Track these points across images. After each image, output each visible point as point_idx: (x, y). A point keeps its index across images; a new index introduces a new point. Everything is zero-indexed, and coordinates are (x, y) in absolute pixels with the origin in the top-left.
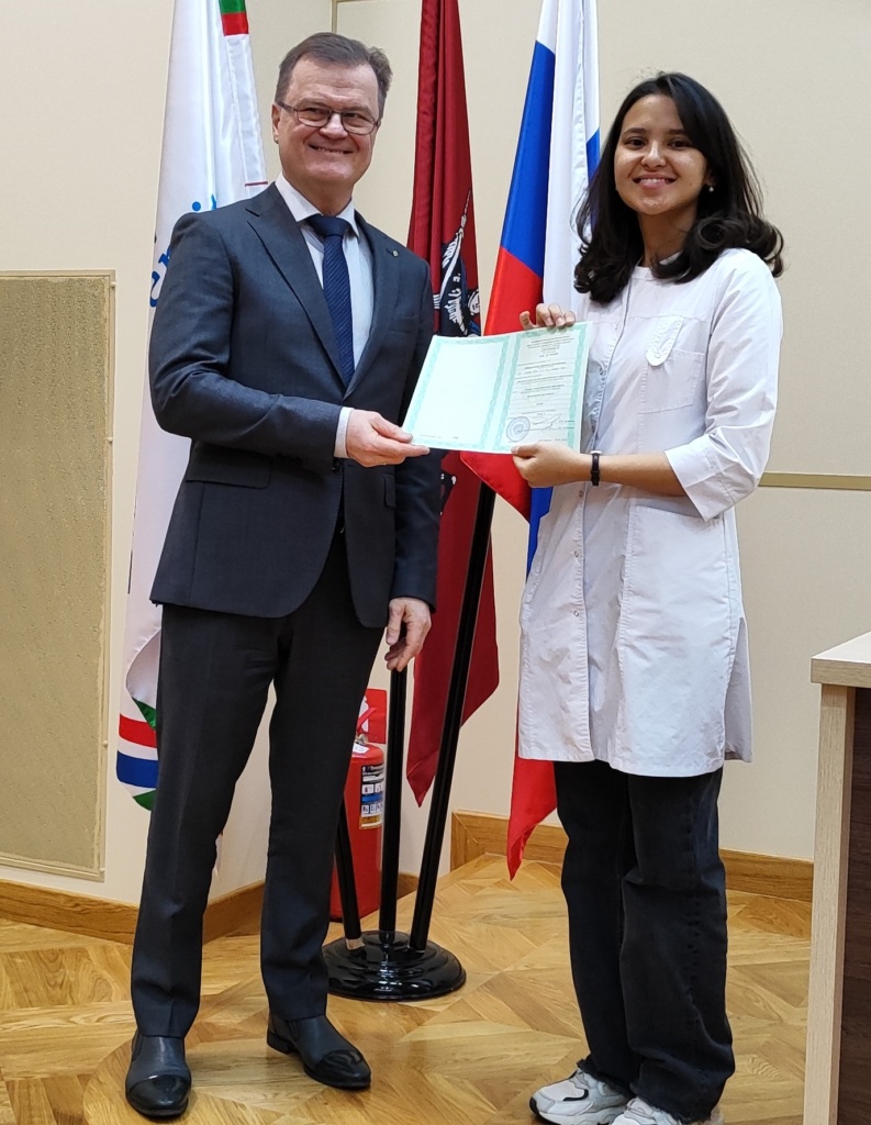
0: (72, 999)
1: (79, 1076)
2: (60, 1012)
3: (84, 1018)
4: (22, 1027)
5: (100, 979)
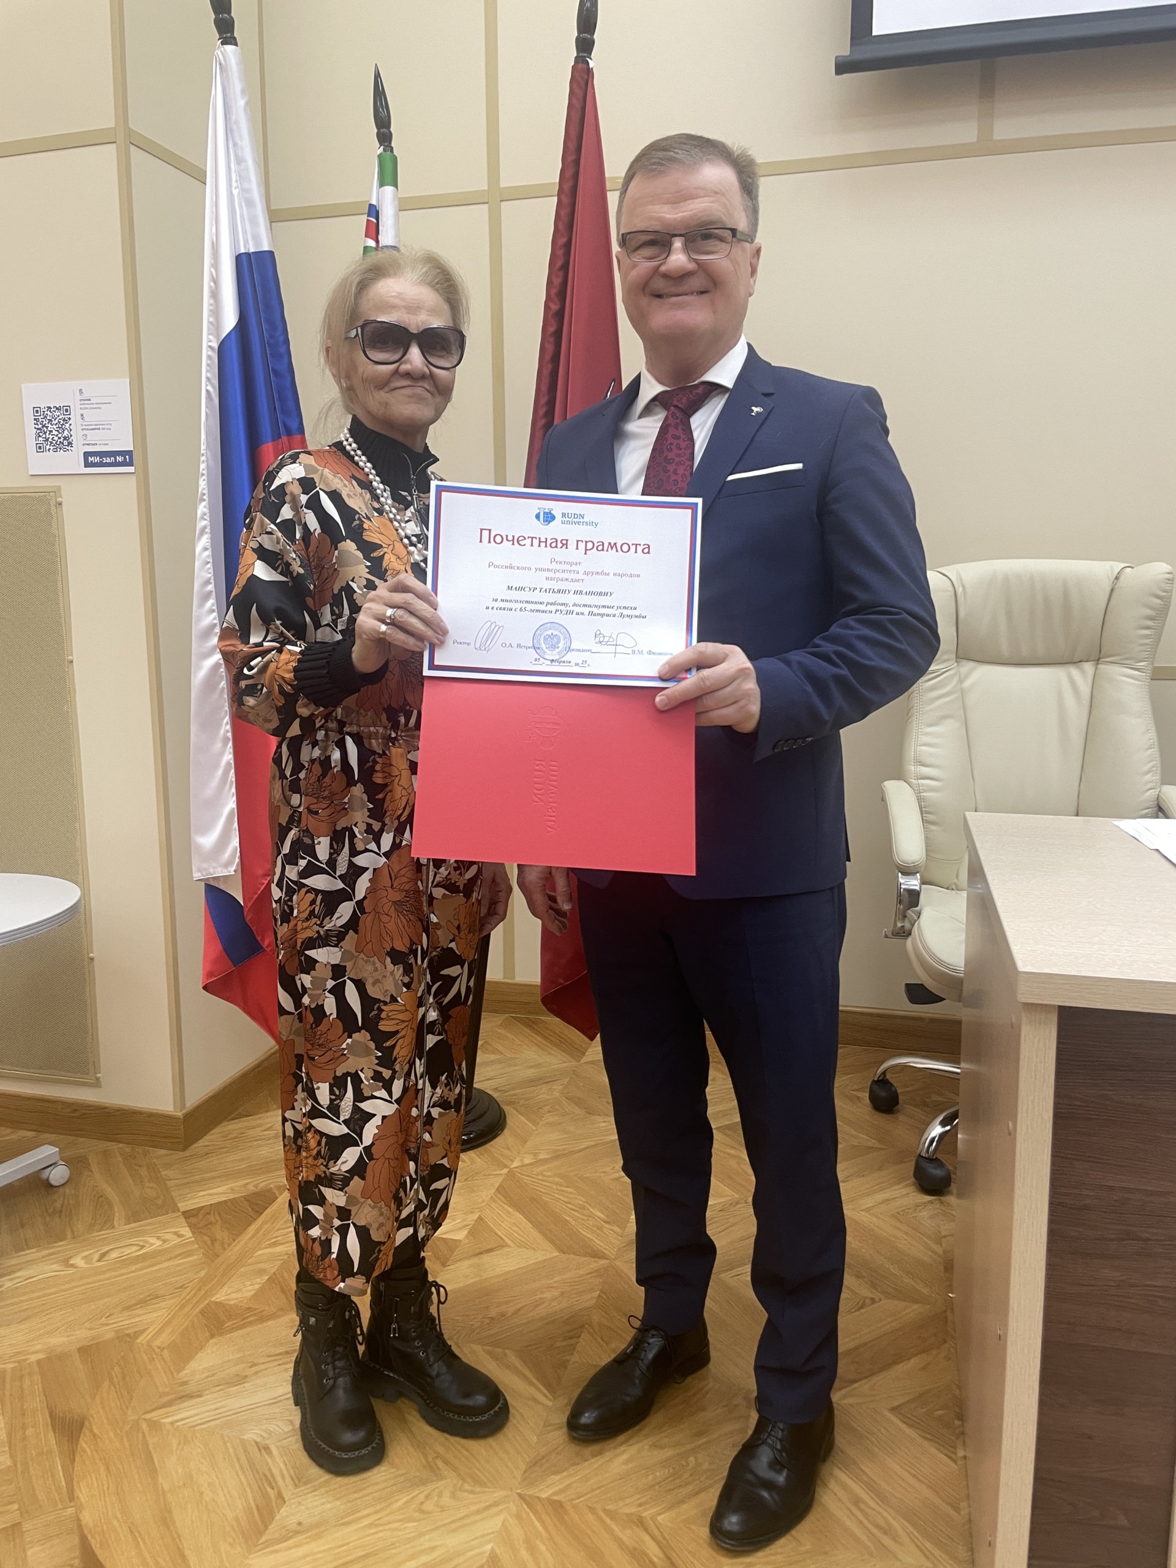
0: (73, 1232)
1: (79, 1350)
2: (59, 1252)
3: (85, 1257)
4: (15, 1282)
5: (102, 1197)
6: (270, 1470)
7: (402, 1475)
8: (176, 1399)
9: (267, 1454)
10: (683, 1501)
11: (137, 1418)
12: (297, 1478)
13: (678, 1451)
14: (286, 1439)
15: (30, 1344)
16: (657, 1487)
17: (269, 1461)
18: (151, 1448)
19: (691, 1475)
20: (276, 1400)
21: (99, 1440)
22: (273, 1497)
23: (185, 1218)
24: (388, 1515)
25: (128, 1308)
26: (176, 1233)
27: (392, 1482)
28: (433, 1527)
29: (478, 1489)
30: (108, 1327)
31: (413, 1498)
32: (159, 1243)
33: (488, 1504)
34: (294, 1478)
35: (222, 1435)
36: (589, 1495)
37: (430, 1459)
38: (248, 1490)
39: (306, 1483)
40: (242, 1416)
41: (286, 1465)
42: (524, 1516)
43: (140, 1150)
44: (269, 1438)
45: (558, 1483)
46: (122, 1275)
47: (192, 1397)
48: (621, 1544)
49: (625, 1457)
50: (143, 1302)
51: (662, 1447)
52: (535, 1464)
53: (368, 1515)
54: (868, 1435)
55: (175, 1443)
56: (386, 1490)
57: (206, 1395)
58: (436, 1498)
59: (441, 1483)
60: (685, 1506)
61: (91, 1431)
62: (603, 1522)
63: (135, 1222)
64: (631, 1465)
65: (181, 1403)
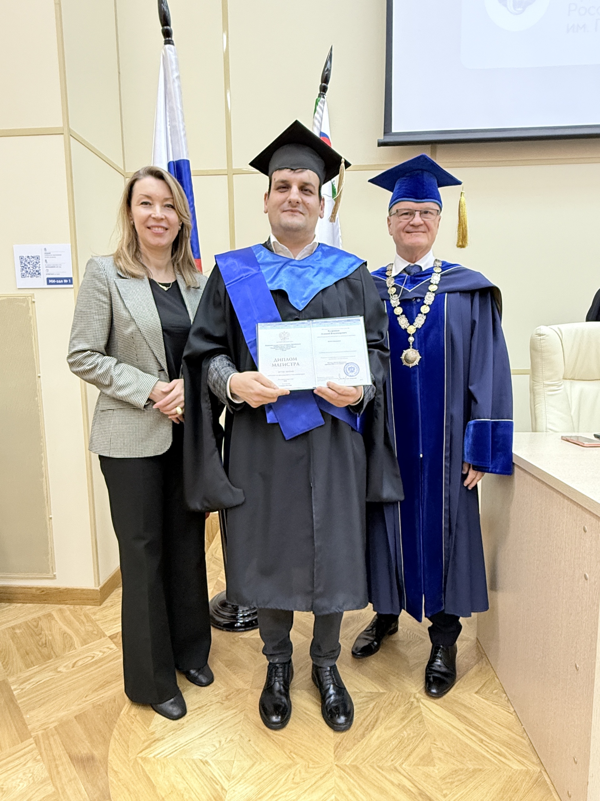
0: (55, 653)
2: (51, 665)
3: (65, 667)
4: (32, 684)
5: (65, 633)
6: (212, 774)
7: (277, 765)
8: (152, 743)
9: (209, 765)
10: (409, 755)
11: (134, 757)
12: (229, 777)
13: (397, 730)
14: (214, 755)
15: (48, 718)
16: (396, 749)
17: (210, 769)
18: (148, 773)
19: (408, 740)
20: (203, 734)
21: (119, 774)
22: (220, 791)
23: (111, 639)
24: (280, 788)
25: (96, 690)
26: (108, 648)
27: (275, 770)
28: (303, 791)
29: (316, 766)
30: (87, 703)
31: (288, 776)
32: (101, 654)
33: (324, 773)
34: (227, 777)
35: (182, 759)
36: (368, 759)
37: (288, 754)
38: (205, 787)
39: (233, 778)
40: (189, 746)
41: (220, 770)
42: (344, 777)
43: (78, 607)
44: (206, 756)
45: (351, 756)
46: (87, 673)
47: (159, 740)
48: (392, 783)
49: (375, 736)
50: (102, 686)
51: (390, 728)
52: (337, 747)
53: (270, 791)
54: (472, 707)
55: (159, 767)
56: (274, 775)
57: (167, 737)
58: (299, 775)
59: (298, 766)
60: (411, 758)
61: (113, 770)
62: (379, 773)
63: (86, 644)
64: (380, 740)
65: (155, 744)
